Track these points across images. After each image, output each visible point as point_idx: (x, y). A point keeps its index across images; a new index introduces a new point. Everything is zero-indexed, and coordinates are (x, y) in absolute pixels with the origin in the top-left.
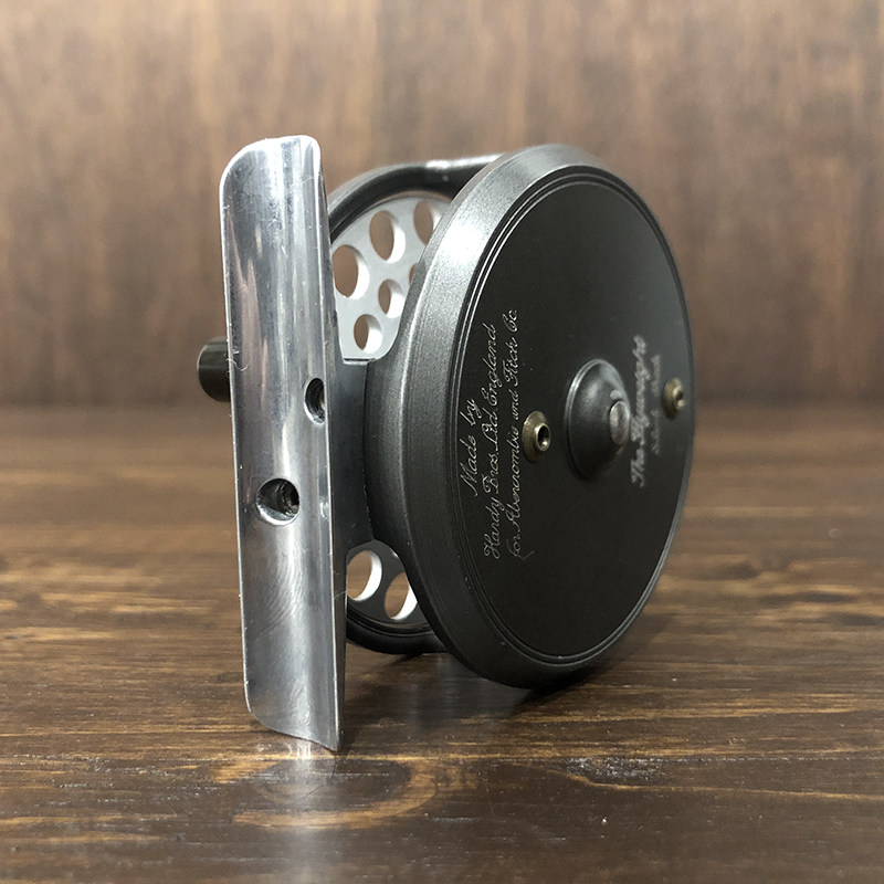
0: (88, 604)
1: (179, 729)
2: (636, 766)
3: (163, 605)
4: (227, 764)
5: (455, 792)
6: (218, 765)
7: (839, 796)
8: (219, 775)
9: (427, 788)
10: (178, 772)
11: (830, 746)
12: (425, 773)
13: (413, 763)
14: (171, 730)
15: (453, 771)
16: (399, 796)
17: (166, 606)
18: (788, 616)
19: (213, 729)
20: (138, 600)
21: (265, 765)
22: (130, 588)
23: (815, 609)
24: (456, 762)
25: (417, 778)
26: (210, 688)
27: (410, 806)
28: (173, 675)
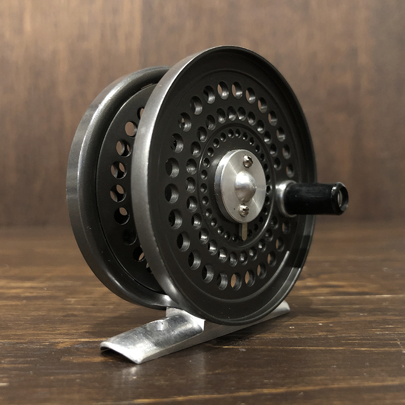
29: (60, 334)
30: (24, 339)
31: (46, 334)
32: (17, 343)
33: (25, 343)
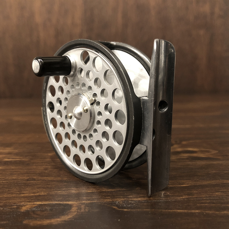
1: (14, 195)
2: (131, 203)
3: (17, 158)
4: (25, 206)
5: (82, 213)
6: (22, 206)
7: (181, 211)
8: (22, 209)
9: (75, 211)
10: (11, 209)
11: (182, 196)
12: (75, 207)
13: (73, 204)
14: (12, 196)
15: (83, 206)
16: (67, 214)
17: (18, 159)
18: (178, 157)
19: (23, 195)
20: (10, 157)
21: (34, 206)
22: (9, 153)
23: (186, 155)
24: (84, 204)
25: (73, 208)
26: (24, 183)
27: (70, 217)
28: (15, 179)
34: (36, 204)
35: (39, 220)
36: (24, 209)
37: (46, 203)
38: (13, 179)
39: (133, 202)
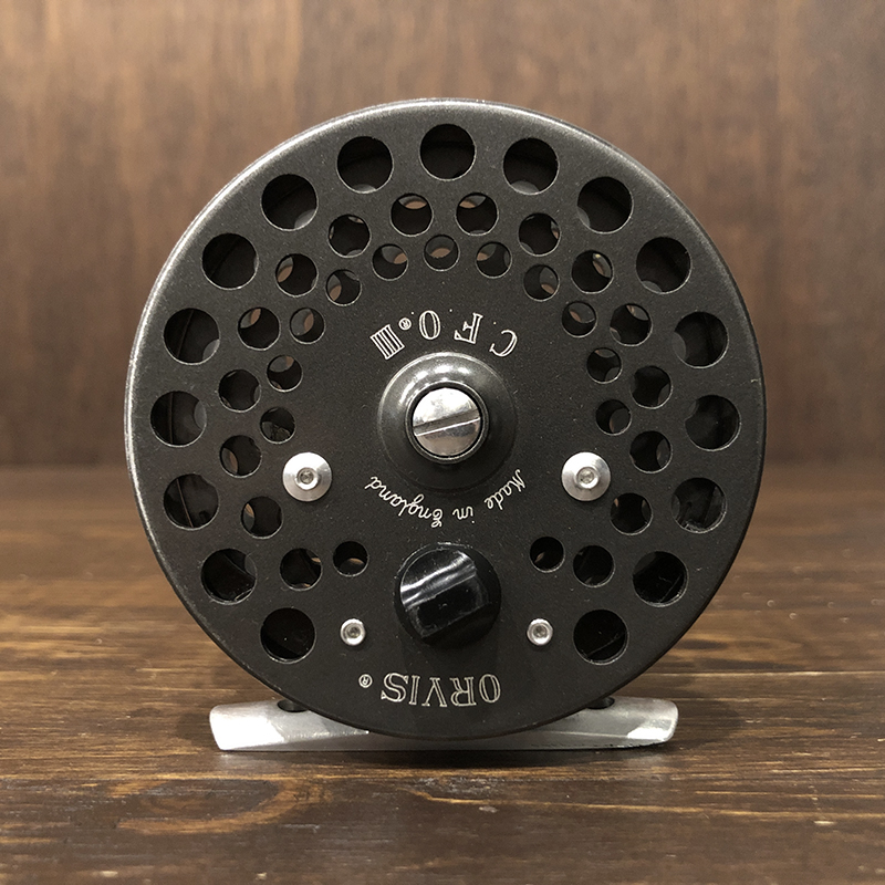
0: (32, 651)
1: (88, 755)
2: (474, 785)
3: (98, 652)
4: (123, 783)
5: (312, 805)
6: (115, 783)
7: (639, 808)
8: (111, 791)
9: (288, 802)
10: (79, 790)
12: (291, 790)
13: (282, 782)
14: (81, 756)
15: (315, 789)
16: (263, 808)
17: (100, 653)
19: (117, 754)
20: (76, 648)
21: (155, 784)
22: (72, 637)
24: (320, 782)
25: (283, 794)
27: (271, 815)
28: (94, 711)
29: (122, 760)
30: (47, 773)
31: (91, 759)
32: (32, 783)
33: (47, 783)
34: (162, 780)
35: (169, 822)
36: (121, 791)
37: (195, 778)
38: (86, 710)
39: (482, 781)
